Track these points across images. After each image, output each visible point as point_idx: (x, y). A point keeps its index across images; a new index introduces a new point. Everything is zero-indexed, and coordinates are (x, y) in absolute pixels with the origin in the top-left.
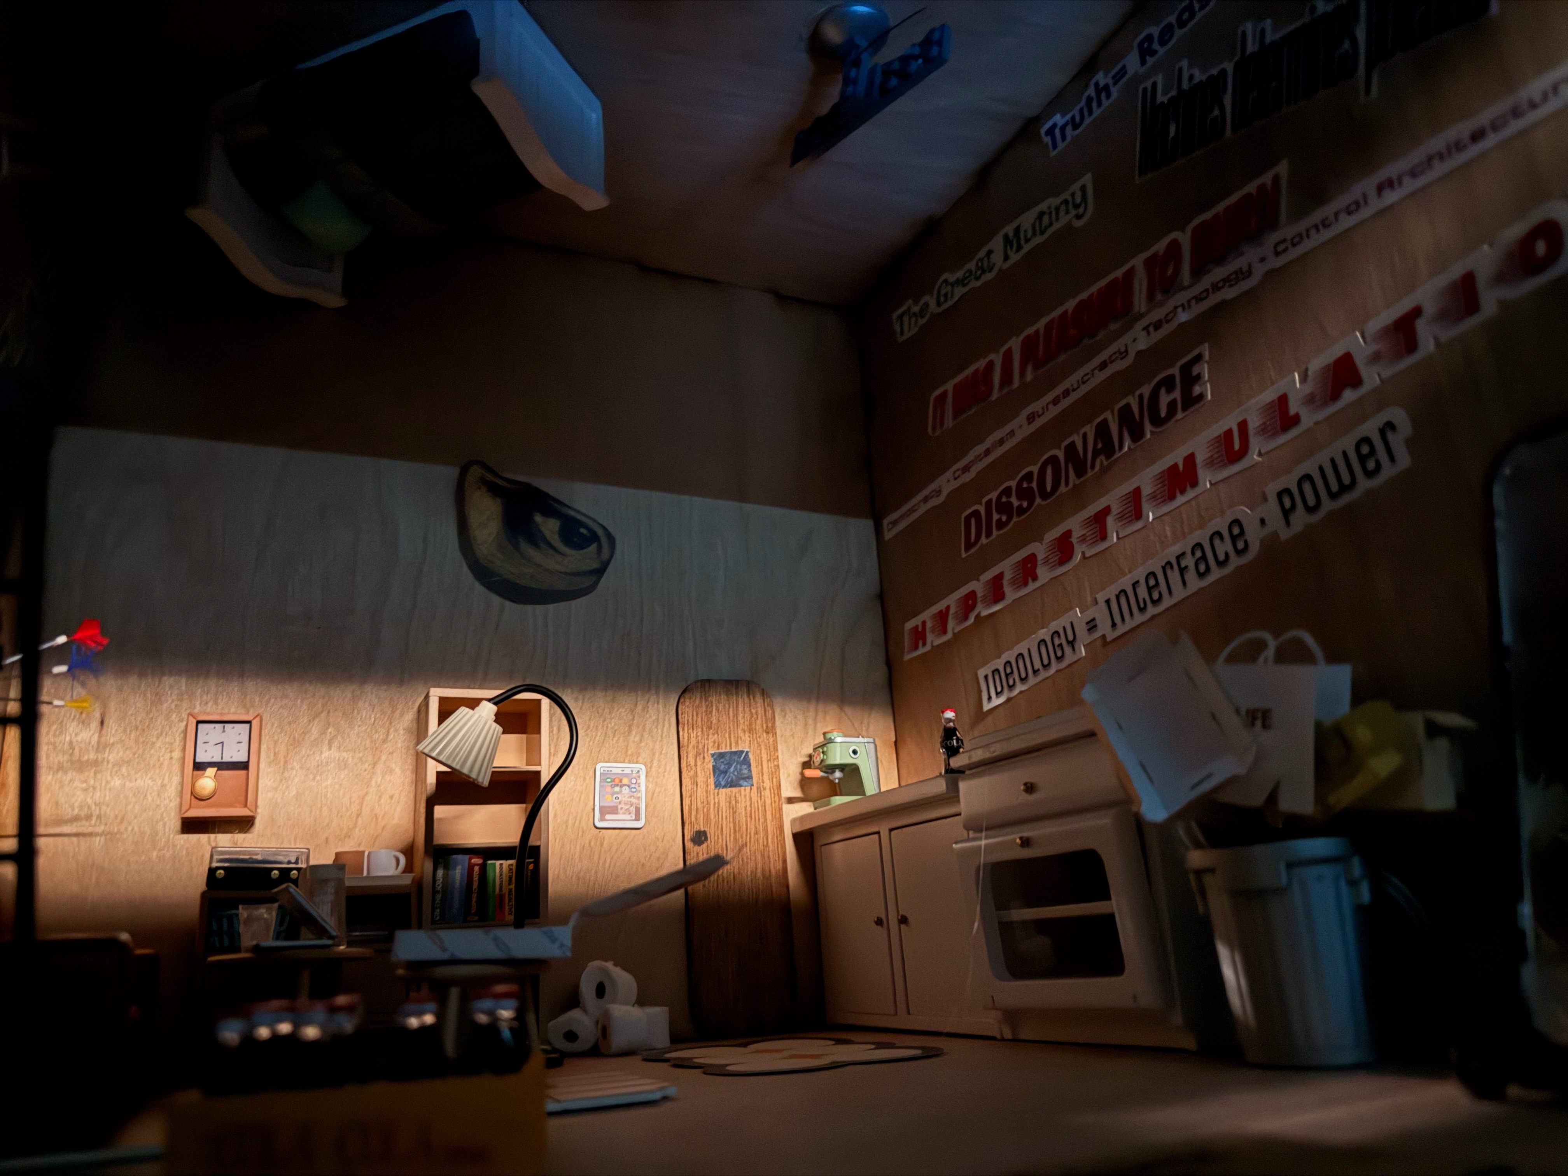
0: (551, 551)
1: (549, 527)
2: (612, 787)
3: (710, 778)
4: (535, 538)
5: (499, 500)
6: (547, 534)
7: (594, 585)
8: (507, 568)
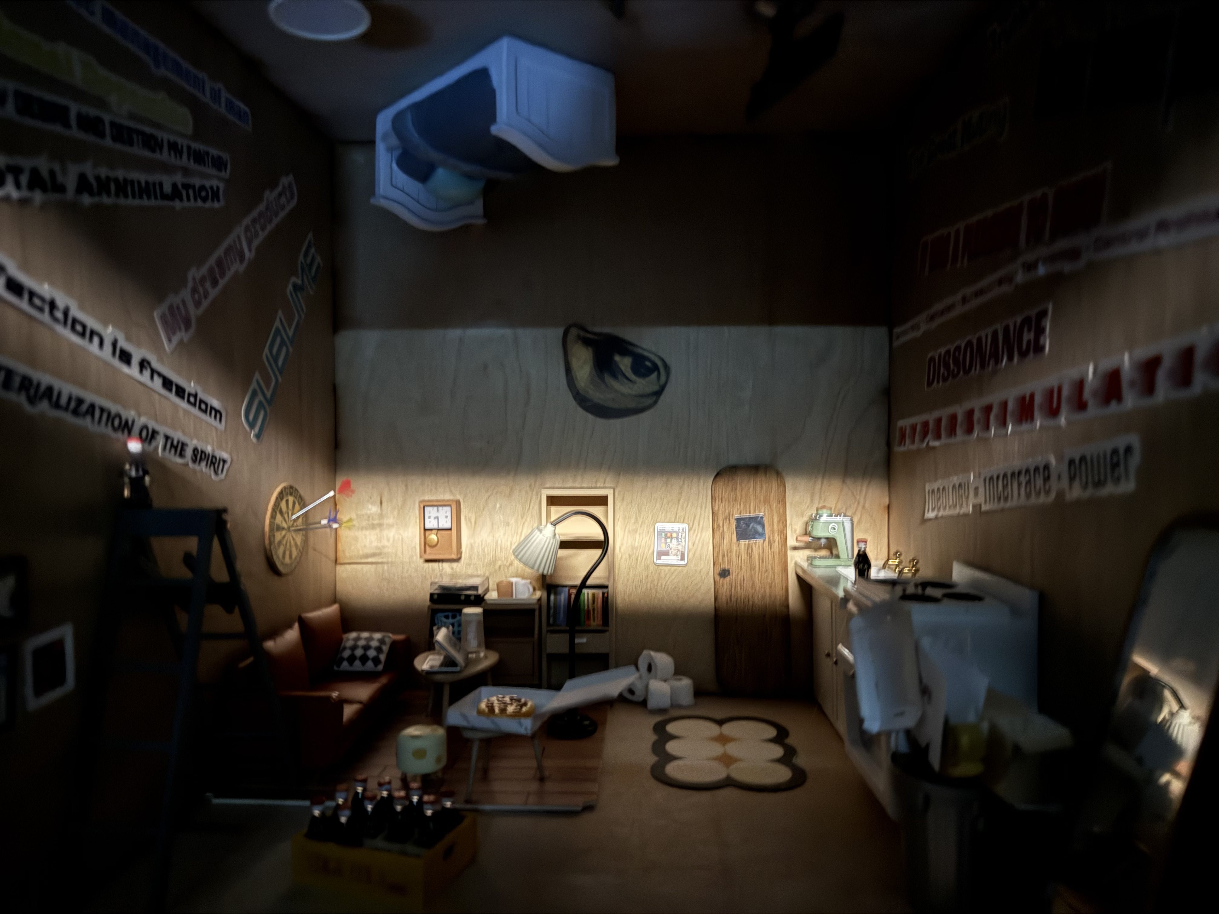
0: (625, 381)
1: (624, 363)
2: (666, 539)
3: (733, 533)
4: (615, 372)
5: (590, 349)
6: (623, 368)
7: (655, 402)
8: (597, 396)
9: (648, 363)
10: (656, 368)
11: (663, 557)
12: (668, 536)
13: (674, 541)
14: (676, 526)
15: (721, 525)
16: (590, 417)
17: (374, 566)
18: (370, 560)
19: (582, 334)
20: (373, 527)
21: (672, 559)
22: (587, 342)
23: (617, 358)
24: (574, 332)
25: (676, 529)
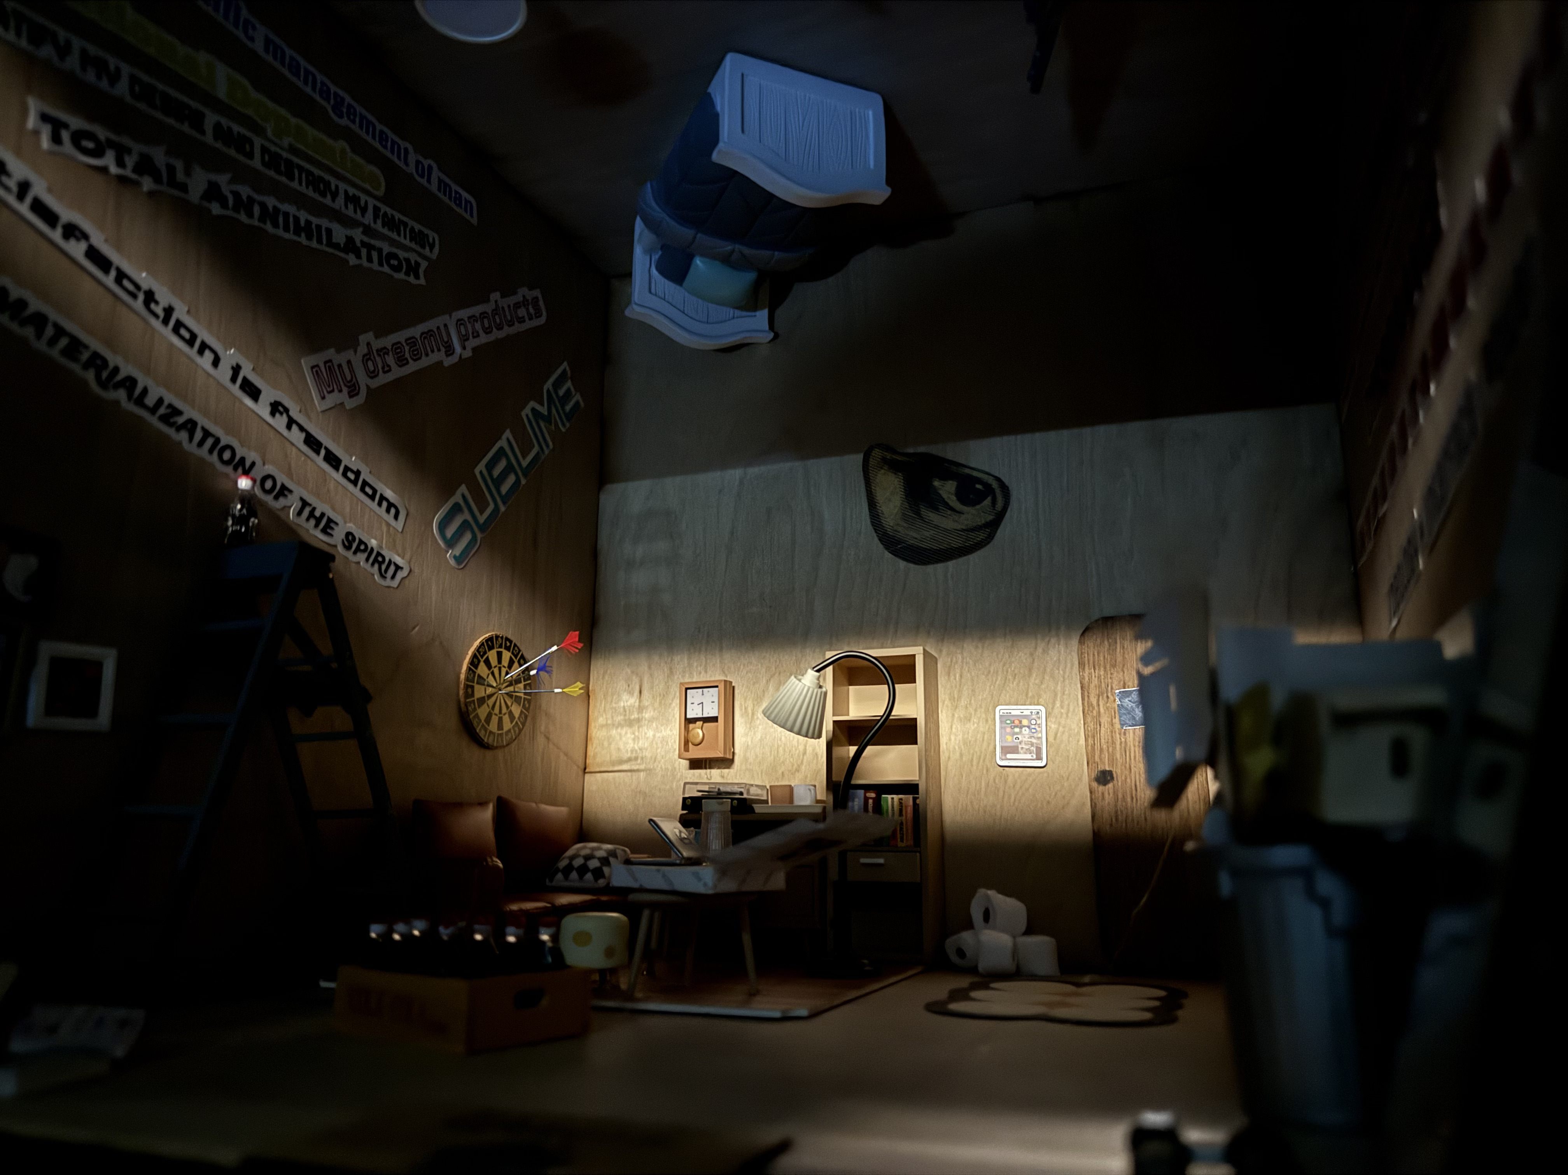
0: (949, 512)
1: (947, 489)
2: (1012, 728)
3: (1115, 718)
4: (936, 503)
5: (899, 475)
6: (945, 496)
7: (991, 537)
8: (913, 535)
9: (978, 486)
10: (988, 490)
11: (1009, 756)
12: (1015, 723)
13: (1026, 731)
14: (1027, 709)
15: (1095, 703)
16: (902, 564)
17: (629, 774)
18: (625, 767)
19: (889, 456)
20: (630, 723)
21: (1023, 758)
22: (894, 466)
23: (936, 483)
24: (877, 453)
25: (1027, 713)
